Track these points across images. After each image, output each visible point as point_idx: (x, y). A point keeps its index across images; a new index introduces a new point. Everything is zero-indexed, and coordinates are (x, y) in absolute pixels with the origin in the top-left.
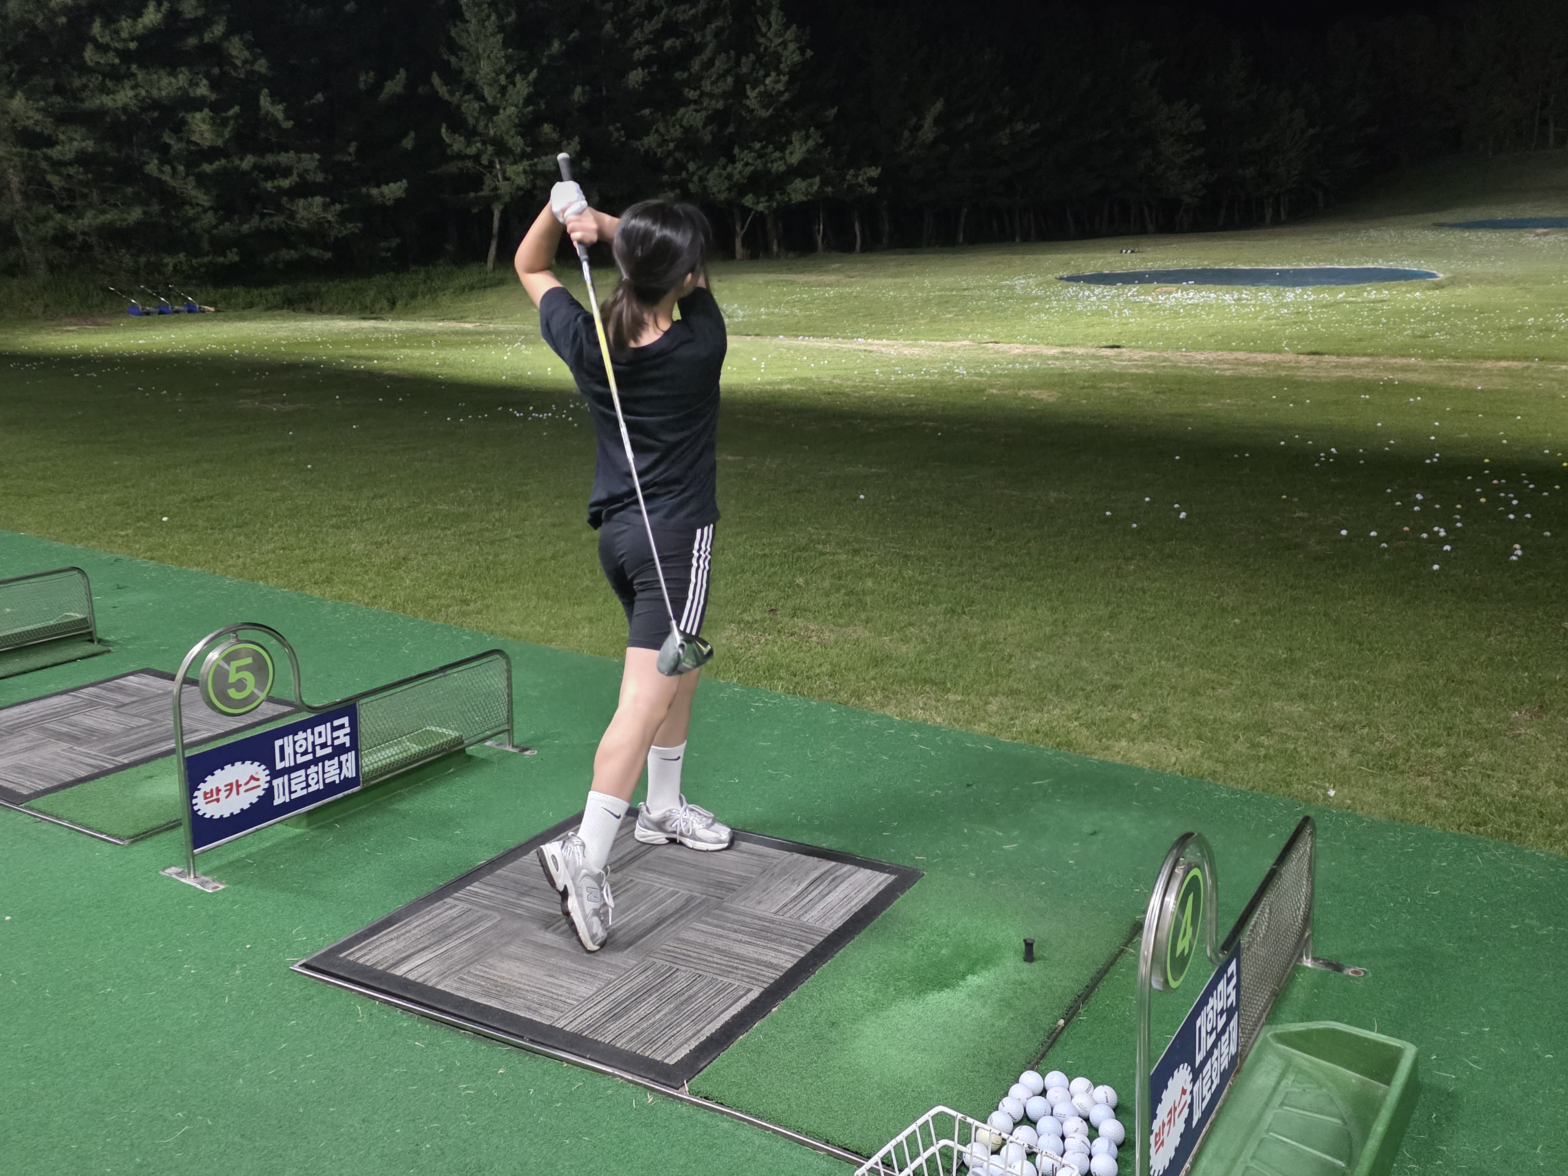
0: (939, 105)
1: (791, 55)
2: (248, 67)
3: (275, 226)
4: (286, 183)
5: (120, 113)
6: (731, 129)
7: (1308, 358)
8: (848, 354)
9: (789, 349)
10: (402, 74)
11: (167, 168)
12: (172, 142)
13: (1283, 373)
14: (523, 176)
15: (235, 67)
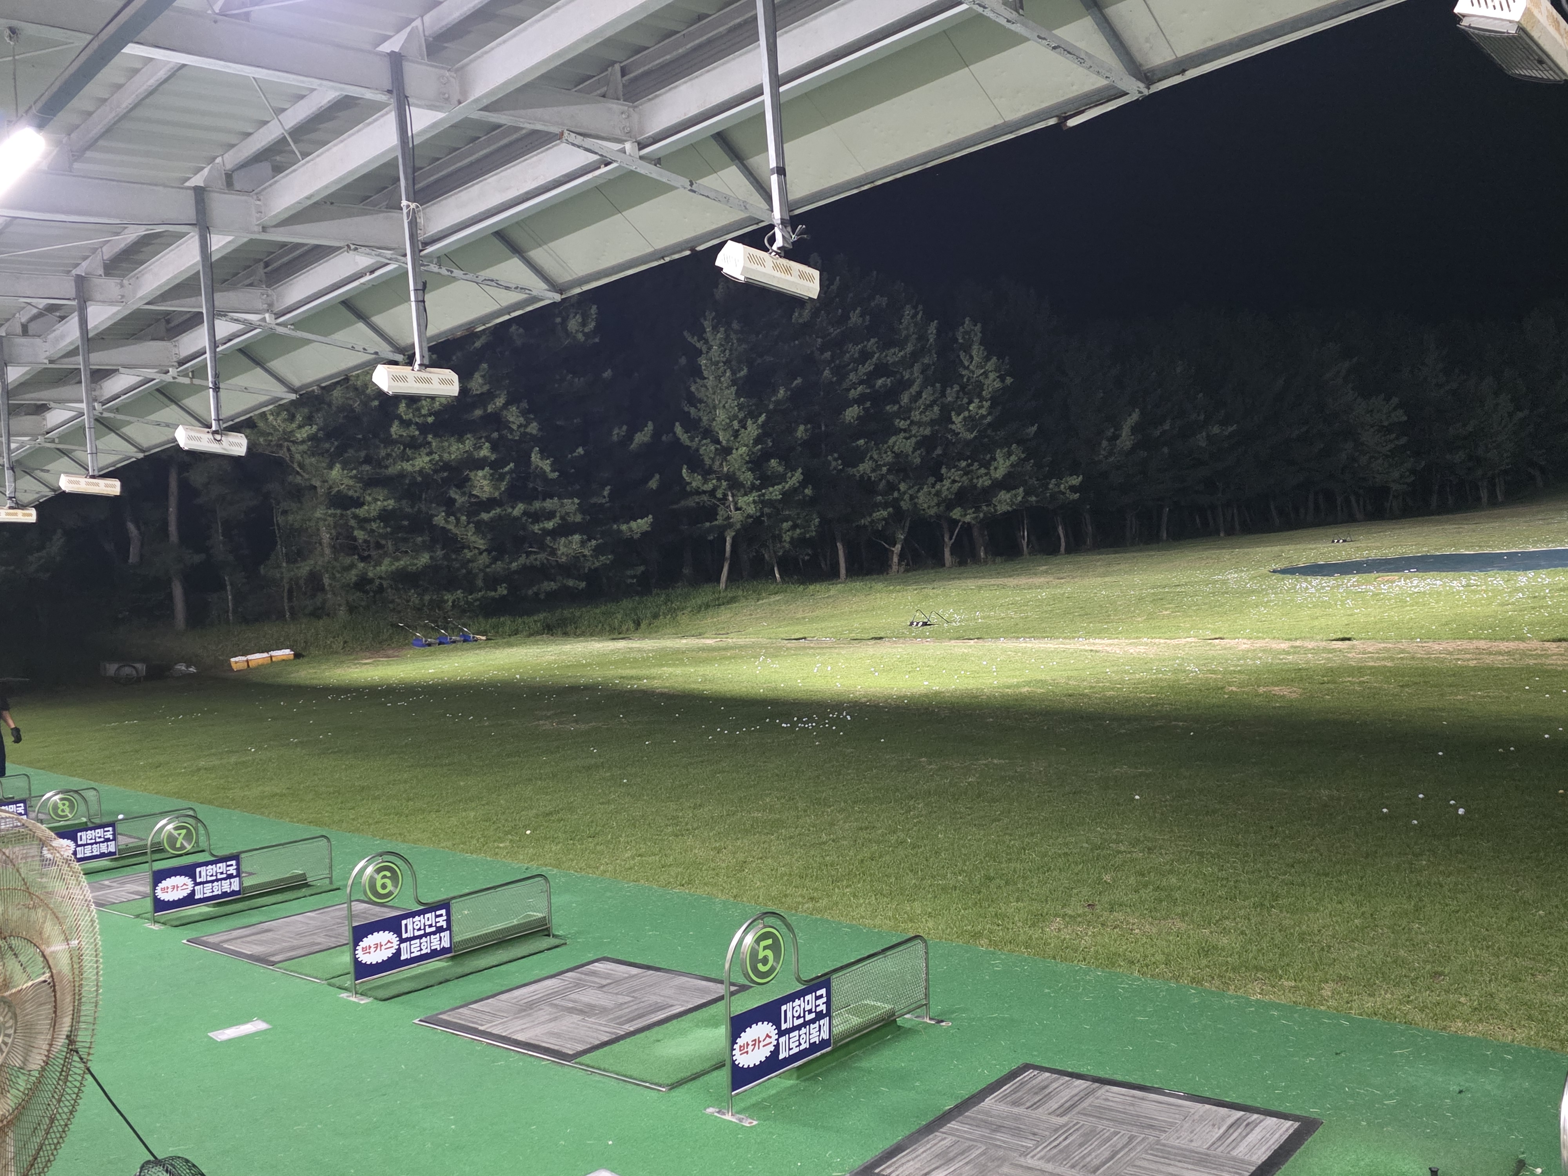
0: (1135, 416)
1: (992, 383)
2: (522, 430)
3: (538, 563)
4: (550, 525)
5: (417, 475)
6: (939, 451)
7: (1554, 645)
8: (1075, 655)
9: (1016, 652)
10: (650, 426)
11: (452, 518)
12: (457, 497)
13: (1532, 662)
14: (753, 506)
15: (511, 431)
